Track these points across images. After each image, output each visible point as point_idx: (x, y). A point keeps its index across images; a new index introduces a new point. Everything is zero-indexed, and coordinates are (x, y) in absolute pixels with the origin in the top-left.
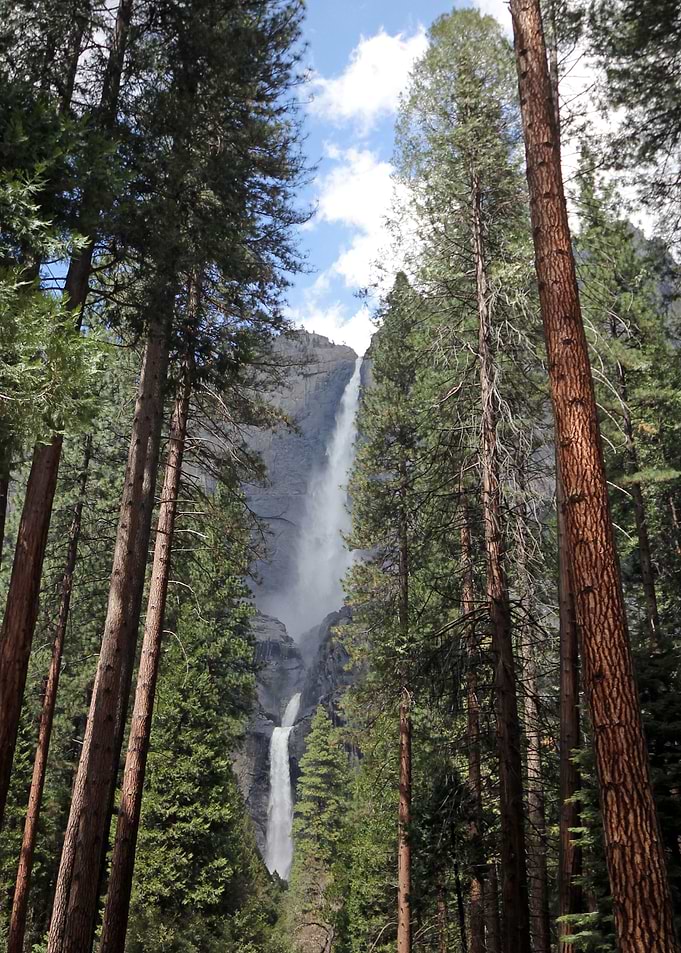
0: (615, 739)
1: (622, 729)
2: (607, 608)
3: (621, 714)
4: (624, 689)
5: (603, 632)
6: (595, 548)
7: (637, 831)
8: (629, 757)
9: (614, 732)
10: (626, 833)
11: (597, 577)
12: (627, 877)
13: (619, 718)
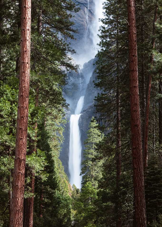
0: (138, 199)
1: (140, 197)
2: (139, 172)
3: (140, 194)
4: (141, 189)
5: (137, 178)
6: (137, 160)
7: (141, 216)
8: (140, 202)
9: (138, 197)
10: (139, 216)
11: (137, 166)
12: (138, 224)
13: (139, 195)
